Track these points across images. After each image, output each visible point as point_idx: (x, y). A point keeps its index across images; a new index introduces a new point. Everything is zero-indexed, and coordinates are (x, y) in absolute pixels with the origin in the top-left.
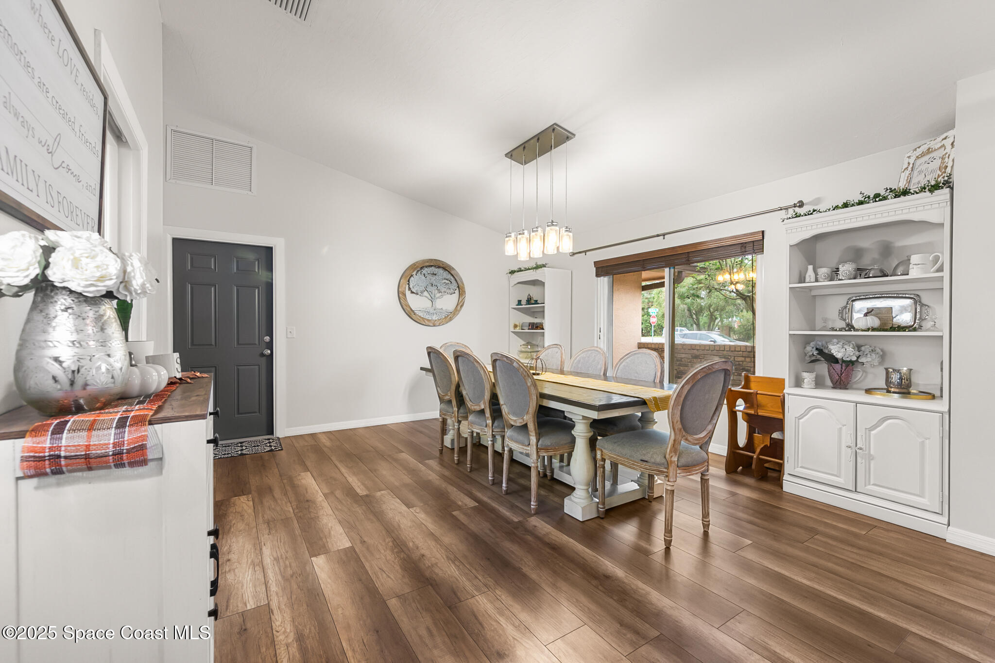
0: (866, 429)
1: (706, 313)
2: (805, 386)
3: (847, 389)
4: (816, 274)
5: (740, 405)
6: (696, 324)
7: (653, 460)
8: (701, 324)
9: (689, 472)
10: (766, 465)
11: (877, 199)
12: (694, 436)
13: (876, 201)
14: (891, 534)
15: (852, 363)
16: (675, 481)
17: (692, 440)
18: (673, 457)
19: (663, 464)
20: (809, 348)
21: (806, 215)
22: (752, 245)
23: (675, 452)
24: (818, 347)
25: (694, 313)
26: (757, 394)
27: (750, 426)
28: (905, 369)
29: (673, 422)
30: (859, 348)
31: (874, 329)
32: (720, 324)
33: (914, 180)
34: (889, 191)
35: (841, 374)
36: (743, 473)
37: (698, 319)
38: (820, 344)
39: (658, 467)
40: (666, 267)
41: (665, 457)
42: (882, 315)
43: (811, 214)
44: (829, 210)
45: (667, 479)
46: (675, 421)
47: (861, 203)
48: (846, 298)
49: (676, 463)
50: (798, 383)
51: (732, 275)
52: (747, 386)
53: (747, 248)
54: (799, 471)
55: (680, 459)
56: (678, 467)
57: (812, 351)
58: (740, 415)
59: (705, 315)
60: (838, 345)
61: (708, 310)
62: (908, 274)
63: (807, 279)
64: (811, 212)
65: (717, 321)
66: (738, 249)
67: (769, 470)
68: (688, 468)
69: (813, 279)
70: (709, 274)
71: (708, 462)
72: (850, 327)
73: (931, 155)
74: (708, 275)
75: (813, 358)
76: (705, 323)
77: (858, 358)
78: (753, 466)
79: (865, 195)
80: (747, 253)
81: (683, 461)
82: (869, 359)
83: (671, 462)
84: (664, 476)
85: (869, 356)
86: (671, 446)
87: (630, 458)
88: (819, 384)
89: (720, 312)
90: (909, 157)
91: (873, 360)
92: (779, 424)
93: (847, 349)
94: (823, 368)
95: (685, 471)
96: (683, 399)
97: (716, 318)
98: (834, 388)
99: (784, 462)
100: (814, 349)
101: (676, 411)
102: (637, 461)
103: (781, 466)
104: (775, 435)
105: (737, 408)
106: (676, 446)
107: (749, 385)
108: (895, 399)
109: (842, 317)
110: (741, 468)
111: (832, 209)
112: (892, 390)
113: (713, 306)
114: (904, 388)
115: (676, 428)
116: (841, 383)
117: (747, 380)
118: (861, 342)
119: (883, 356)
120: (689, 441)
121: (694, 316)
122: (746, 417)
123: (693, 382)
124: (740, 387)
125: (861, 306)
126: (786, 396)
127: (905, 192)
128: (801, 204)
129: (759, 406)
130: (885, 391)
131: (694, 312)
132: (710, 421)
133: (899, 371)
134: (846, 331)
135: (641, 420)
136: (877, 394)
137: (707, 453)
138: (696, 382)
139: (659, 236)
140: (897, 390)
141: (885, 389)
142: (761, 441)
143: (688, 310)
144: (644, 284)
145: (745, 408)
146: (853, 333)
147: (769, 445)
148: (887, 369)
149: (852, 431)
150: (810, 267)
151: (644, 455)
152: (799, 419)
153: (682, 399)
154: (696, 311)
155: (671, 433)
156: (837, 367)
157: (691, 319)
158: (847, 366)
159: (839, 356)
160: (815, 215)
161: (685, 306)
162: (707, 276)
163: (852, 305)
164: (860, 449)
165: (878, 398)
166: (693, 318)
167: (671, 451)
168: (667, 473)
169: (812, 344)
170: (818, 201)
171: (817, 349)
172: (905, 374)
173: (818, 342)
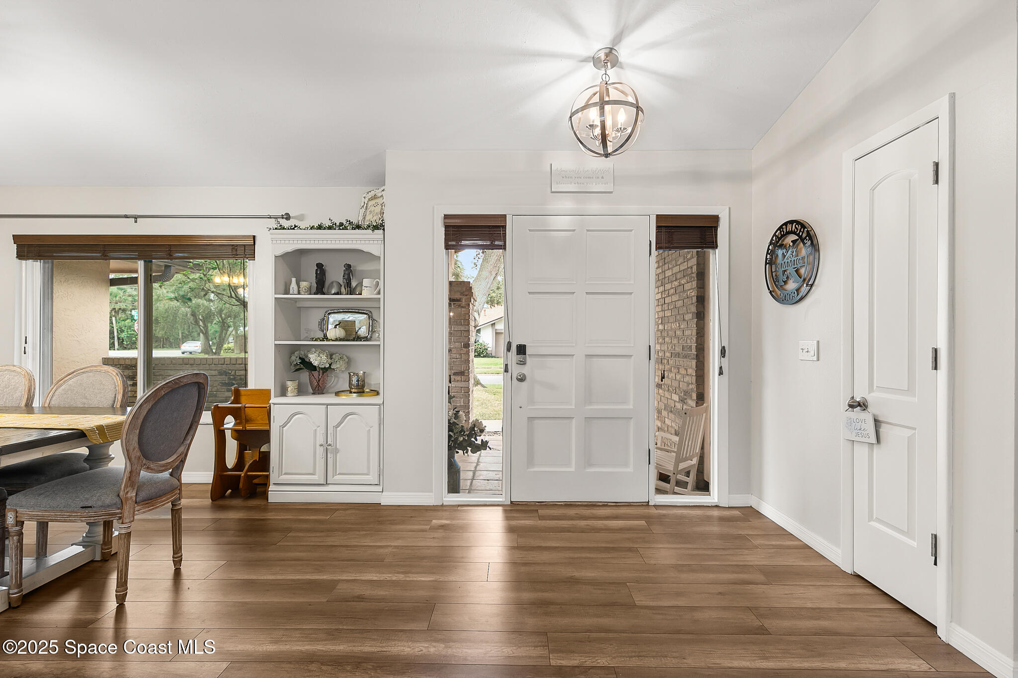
0: (334, 426)
1: (217, 319)
2: (289, 395)
3: (323, 394)
4: (299, 287)
5: (230, 422)
6: (203, 333)
7: (100, 503)
8: (210, 332)
9: (152, 506)
10: (256, 481)
11: (341, 228)
12: (159, 463)
13: (340, 229)
14: (349, 512)
15: (325, 370)
16: (133, 521)
17: (155, 468)
18: (129, 493)
19: (115, 504)
20: (293, 358)
21: (288, 229)
22: (243, 249)
23: (132, 486)
24: (301, 356)
25: (201, 320)
26: (245, 407)
27: (240, 444)
28: (362, 372)
29: (128, 451)
30: (331, 356)
31: (341, 340)
32: (234, 333)
33: (368, 218)
34: (348, 223)
35: (319, 381)
36: (232, 496)
37: (206, 327)
38: (303, 353)
39: (108, 509)
40: (139, 259)
41: (119, 496)
42: (348, 327)
43: (294, 229)
44: (307, 228)
45: (121, 521)
46: (131, 449)
47: (330, 228)
48: (322, 312)
49: (134, 499)
50: (283, 392)
51: (231, 278)
52: (237, 400)
53: (238, 251)
54: (284, 478)
55: (139, 493)
56: (136, 503)
57: (296, 360)
58: (228, 434)
59: (215, 322)
60: (315, 354)
61: (219, 316)
62: (361, 294)
63: (291, 292)
64: (293, 227)
65: (231, 329)
66: (229, 250)
67: (258, 486)
68: (150, 501)
69: (296, 291)
70: (205, 273)
71: (180, 490)
72: (325, 338)
73: (376, 201)
74: (203, 274)
75: (298, 367)
76: (216, 332)
77: (330, 365)
78: (241, 485)
79: (333, 221)
80: (238, 256)
81: (143, 495)
82: (338, 366)
83: (127, 499)
84: (117, 518)
85: (338, 363)
86: (126, 479)
87: (64, 509)
88: (301, 392)
89: (234, 319)
90: (365, 197)
91: (341, 366)
92: (264, 436)
93: (322, 358)
94: (305, 375)
95: (147, 505)
96: (142, 420)
97: (229, 327)
98: (314, 394)
99: (270, 474)
100: (298, 358)
101: (131, 436)
102: (76, 510)
103: (268, 477)
104: (264, 449)
105: (225, 426)
106: (133, 479)
107: (240, 399)
108: (354, 398)
109: (321, 328)
110: (230, 491)
111: (309, 228)
112: (353, 390)
113: (224, 312)
114: (360, 388)
115: (133, 457)
116: (319, 390)
117: (237, 394)
118: (333, 350)
119: (349, 362)
120: (152, 469)
121: (201, 323)
122: (235, 434)
123: (154, 400)
124: (229, 403)
125: (334, 318)
126: (272, 405)
127: (358, 227)
128: (288, 217)
129: (248, 420)
130: (349, 392)
131: (200, 317)
132: (183, 443)
133: (357, 375)
134: (321, 341)
135: (87, 459)
136: (342, 396)
137: (179, 480)
138: (159, 400)
139: (128, 217)
140: (356, 391)
141: (348, 391)
142: (251, 456)
143: (192, 315)
144: (112, 276)
145: (235, 425)
146: (325, 343)
147: (258, 460)
148: (349, 373)
149: (324, 431)
150: (294, 280)
151: (87, 499)
152: (283, 427)
153: (140, 421)
154: (203, 317)
155: (126, 463)
156: (316, 373)
157: (197, 326)
158: (323, 373)
159: (316, 363)
160: (296, 231)
161: (188, 310)
162: (202, 276)
163: (328, 318)
164: (330, 445)
165: (343, 399)
166: (199, 326)
167: (126, 486)
168: (121, 514)
169: (296, 354)
170: (301, 218)
171: (300, 358)
172: (361, 376)
173: (301, 352)
